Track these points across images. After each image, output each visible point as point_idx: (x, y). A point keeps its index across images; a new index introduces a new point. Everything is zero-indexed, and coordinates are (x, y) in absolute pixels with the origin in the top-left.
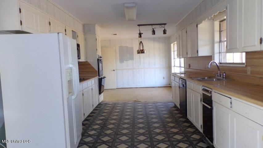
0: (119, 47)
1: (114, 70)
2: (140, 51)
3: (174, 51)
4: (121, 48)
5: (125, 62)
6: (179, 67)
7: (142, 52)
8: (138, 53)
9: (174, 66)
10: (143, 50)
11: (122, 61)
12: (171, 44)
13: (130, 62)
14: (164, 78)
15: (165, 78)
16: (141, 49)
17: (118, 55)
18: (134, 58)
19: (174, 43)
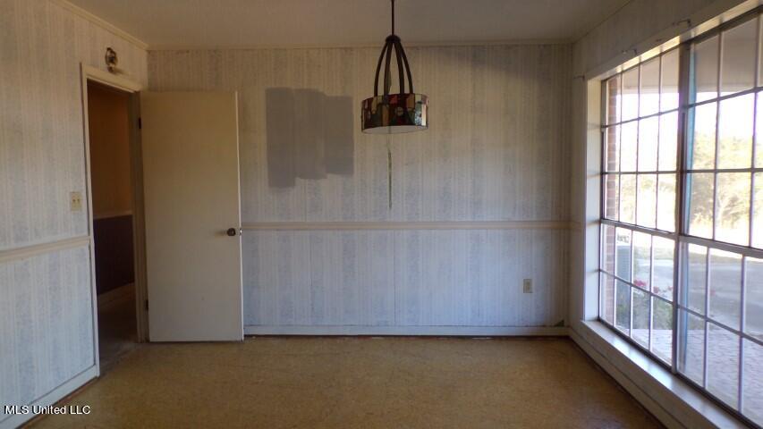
0: (271, 94)
1: (232, 232)
2: (379, 105)
3: (603, 127)
4: (279, 101)
5: (299, 180)
6: (668, 235)
7: (399, 111)
8: (370, 122)
9: (602, 220)
10: (403, 99)
11: (282, 177)
12: (584, 79)
13: (330, 187)
14: (527, 286)
15: (534, 285)
16: (395, 89)
17: (261, 139)
18: (356, 166)
19: (607, 74)
